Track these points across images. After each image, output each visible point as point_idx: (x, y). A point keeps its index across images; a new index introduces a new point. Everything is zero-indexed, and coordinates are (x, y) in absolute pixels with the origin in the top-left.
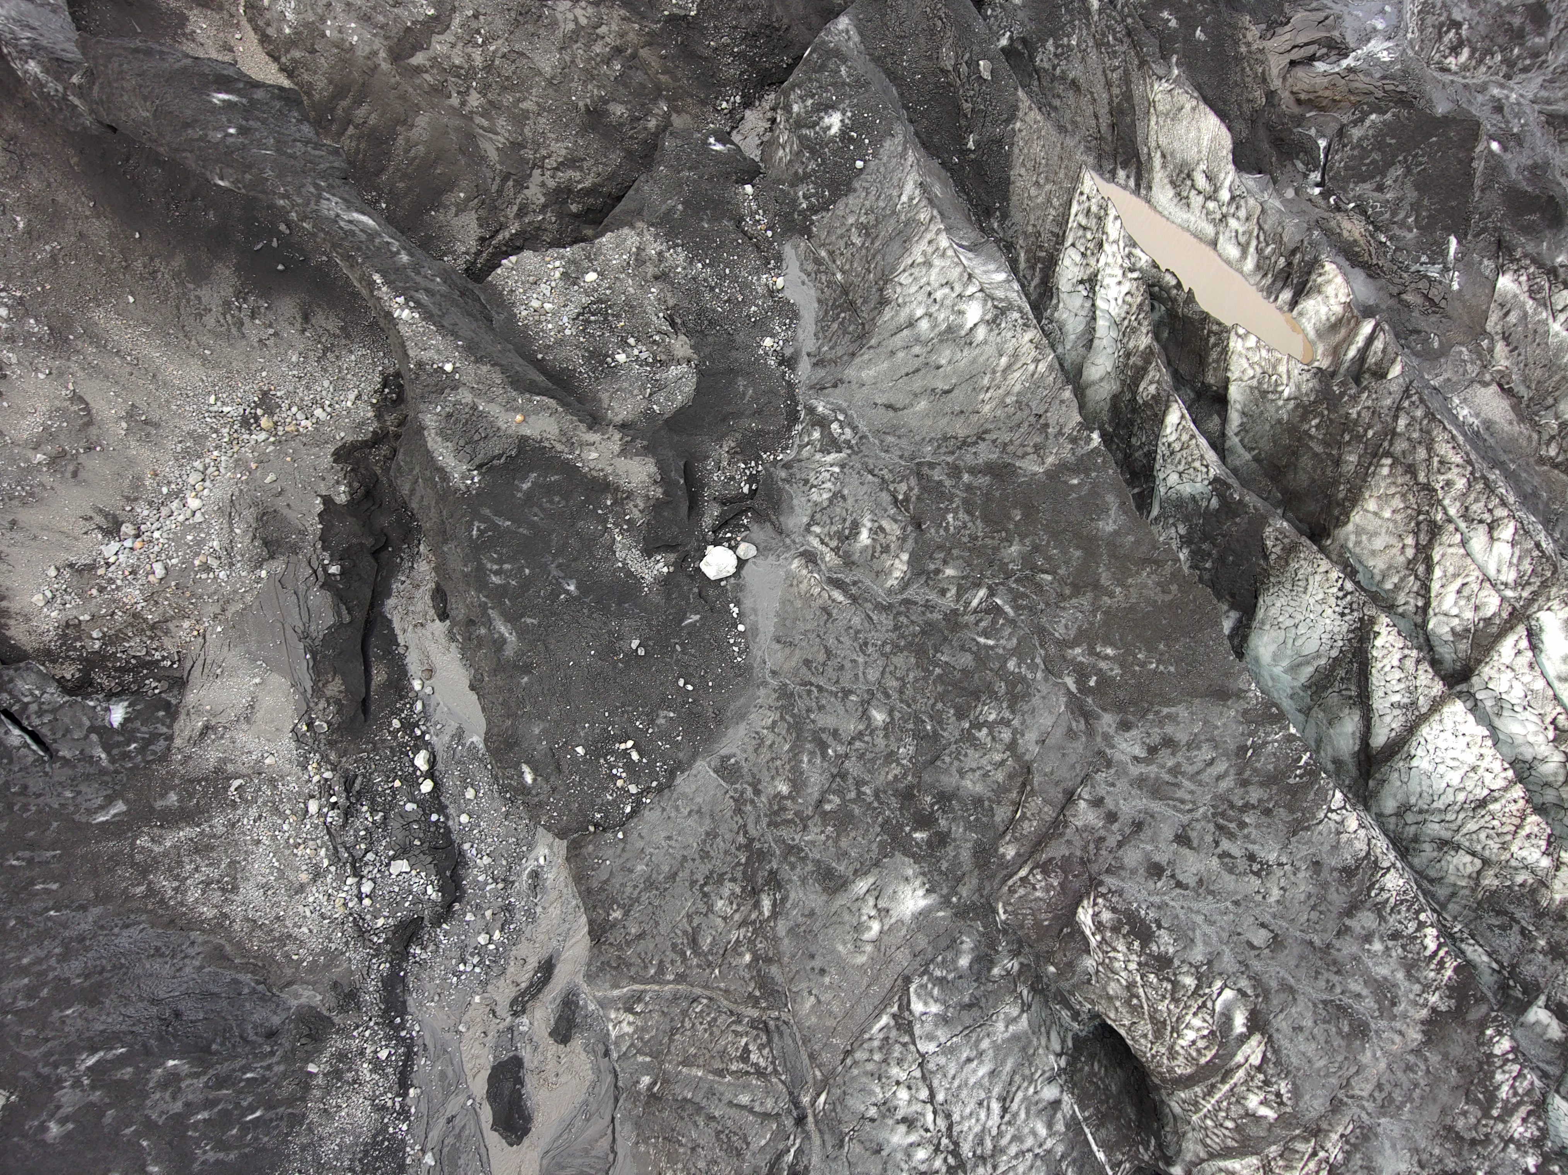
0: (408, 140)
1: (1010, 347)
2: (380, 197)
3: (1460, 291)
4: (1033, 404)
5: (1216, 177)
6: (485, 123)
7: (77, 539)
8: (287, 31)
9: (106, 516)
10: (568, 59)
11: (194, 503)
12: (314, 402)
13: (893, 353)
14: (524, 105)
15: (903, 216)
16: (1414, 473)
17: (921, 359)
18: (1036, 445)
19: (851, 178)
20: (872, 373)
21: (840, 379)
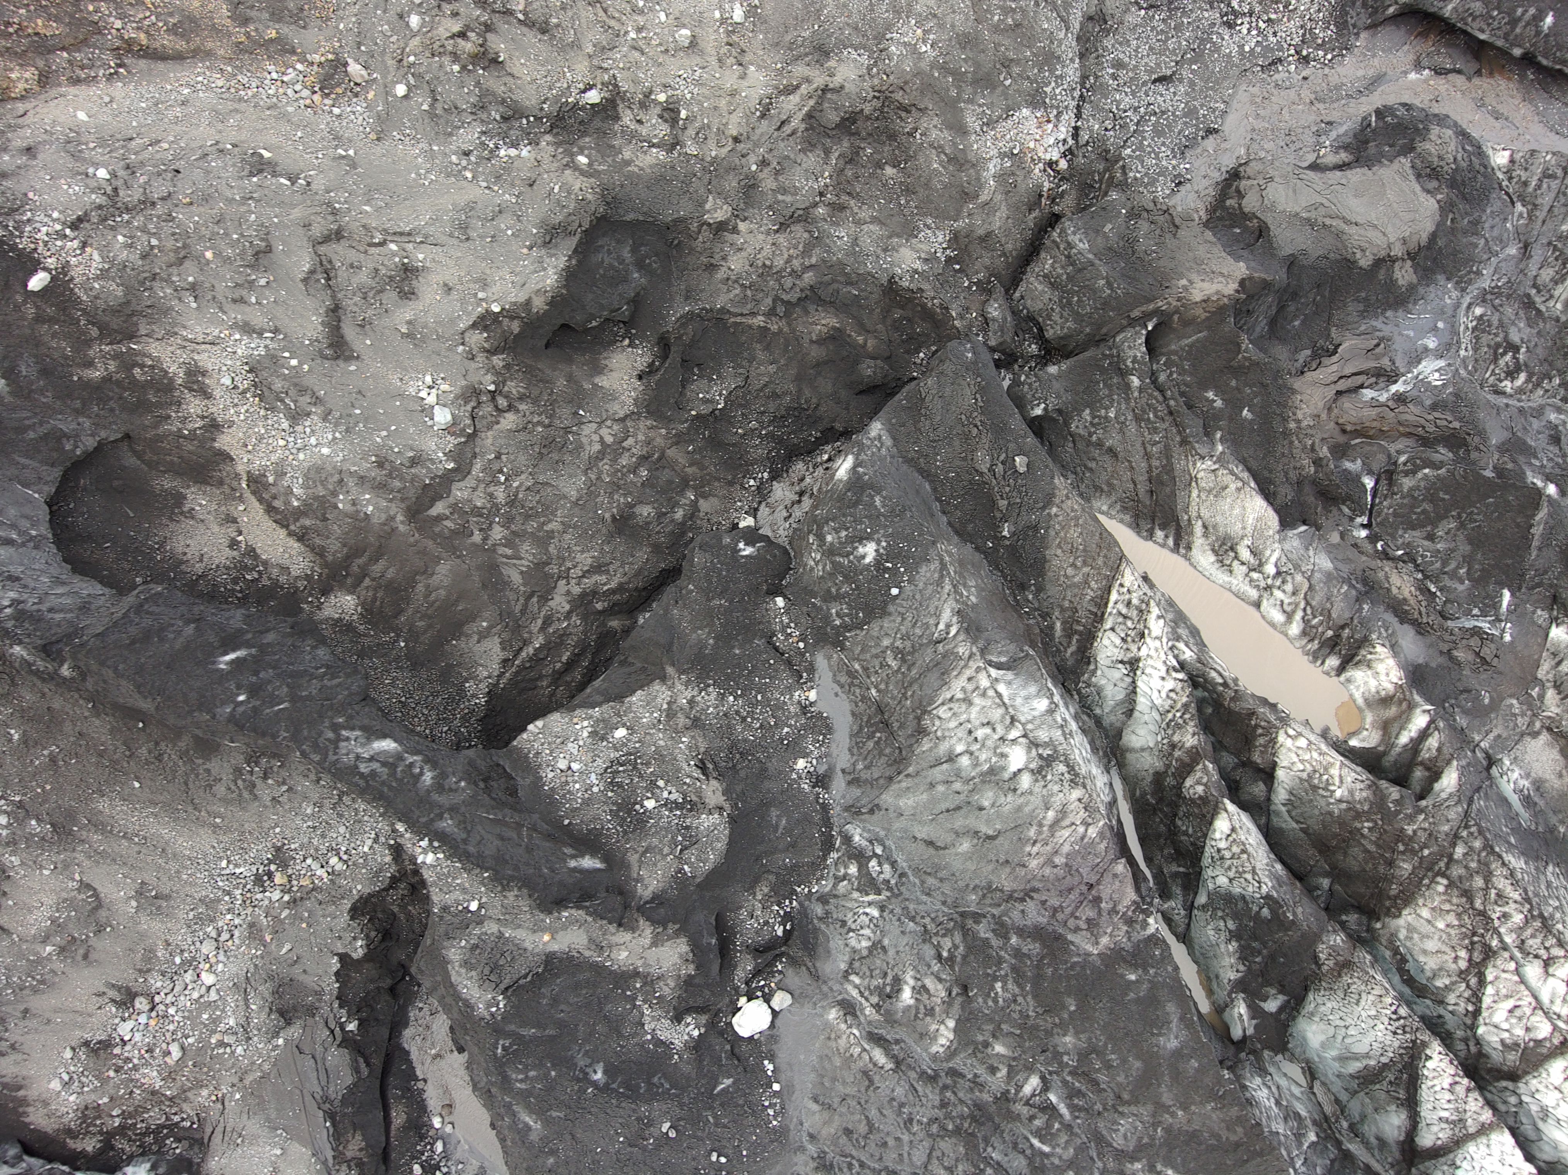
0: (427, 586)
1: (1057, 800)
2: (398, 636)
3: (1512, 643)
4: (1084, 871)
5: (1261, 553)
6: (509, 552)
7: (90, 1015)
8: (296, 504)
9: (119, 989)
10: (593, 477)
11: (208, 979)
12: (330, 849)
13: (932, 786)
14: (548, 527)
15: (940, 647)
16: (1470, 898)
17: (962, 797)
18: (1089, 921)
19: (886, 603)
20: (910, 802)
21: (877, 806)
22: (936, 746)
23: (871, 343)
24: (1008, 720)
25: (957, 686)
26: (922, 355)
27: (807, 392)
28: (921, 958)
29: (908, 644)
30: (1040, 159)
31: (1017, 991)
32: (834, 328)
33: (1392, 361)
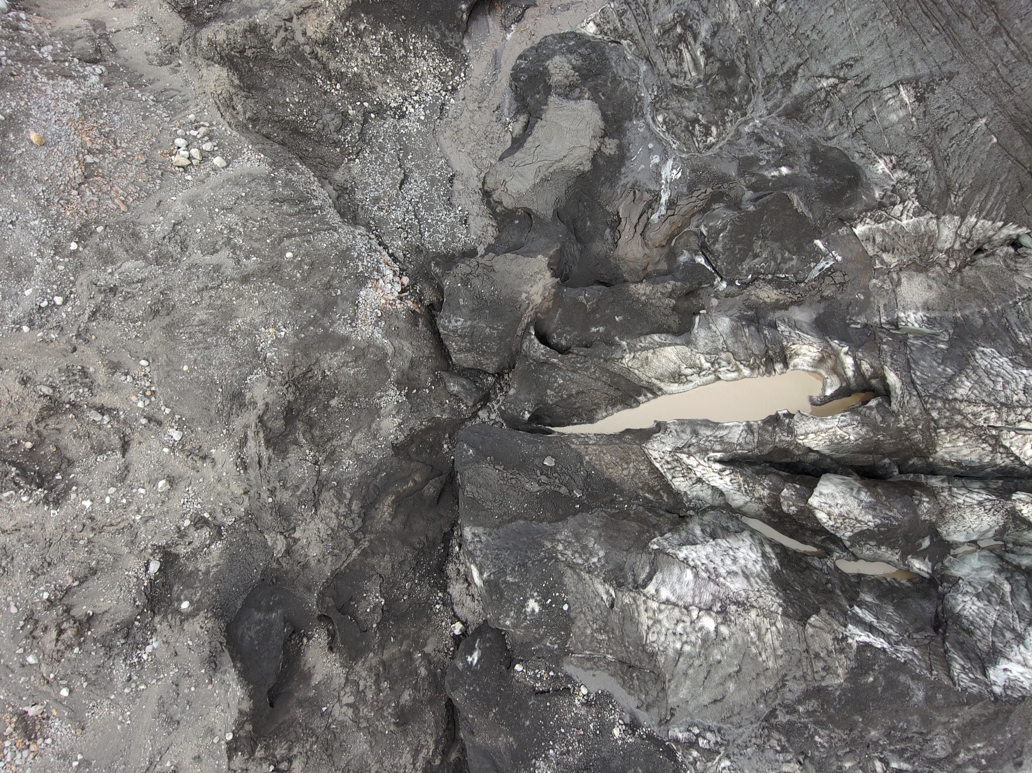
1: (748, 624)
3: (843, 257)
4: (796, 646)
5: (695, 364)
13: (686, 674)
15: (615, 608)
16: (963, 426)
17: (705, 665)
18: (823, 669)
19: (568, 616)
20: (685, 691)
21: (672, 709)
22: (666, 655)
23: (417, 478)
24: (685, 611)
25: (645, 619)
26: (445, 446)
27: (415, 540)
28: (769, 761)
29: (599, 622)
30: (394, 300)
31: (827, 732)
32: (393, 502)
33: (649, 191)
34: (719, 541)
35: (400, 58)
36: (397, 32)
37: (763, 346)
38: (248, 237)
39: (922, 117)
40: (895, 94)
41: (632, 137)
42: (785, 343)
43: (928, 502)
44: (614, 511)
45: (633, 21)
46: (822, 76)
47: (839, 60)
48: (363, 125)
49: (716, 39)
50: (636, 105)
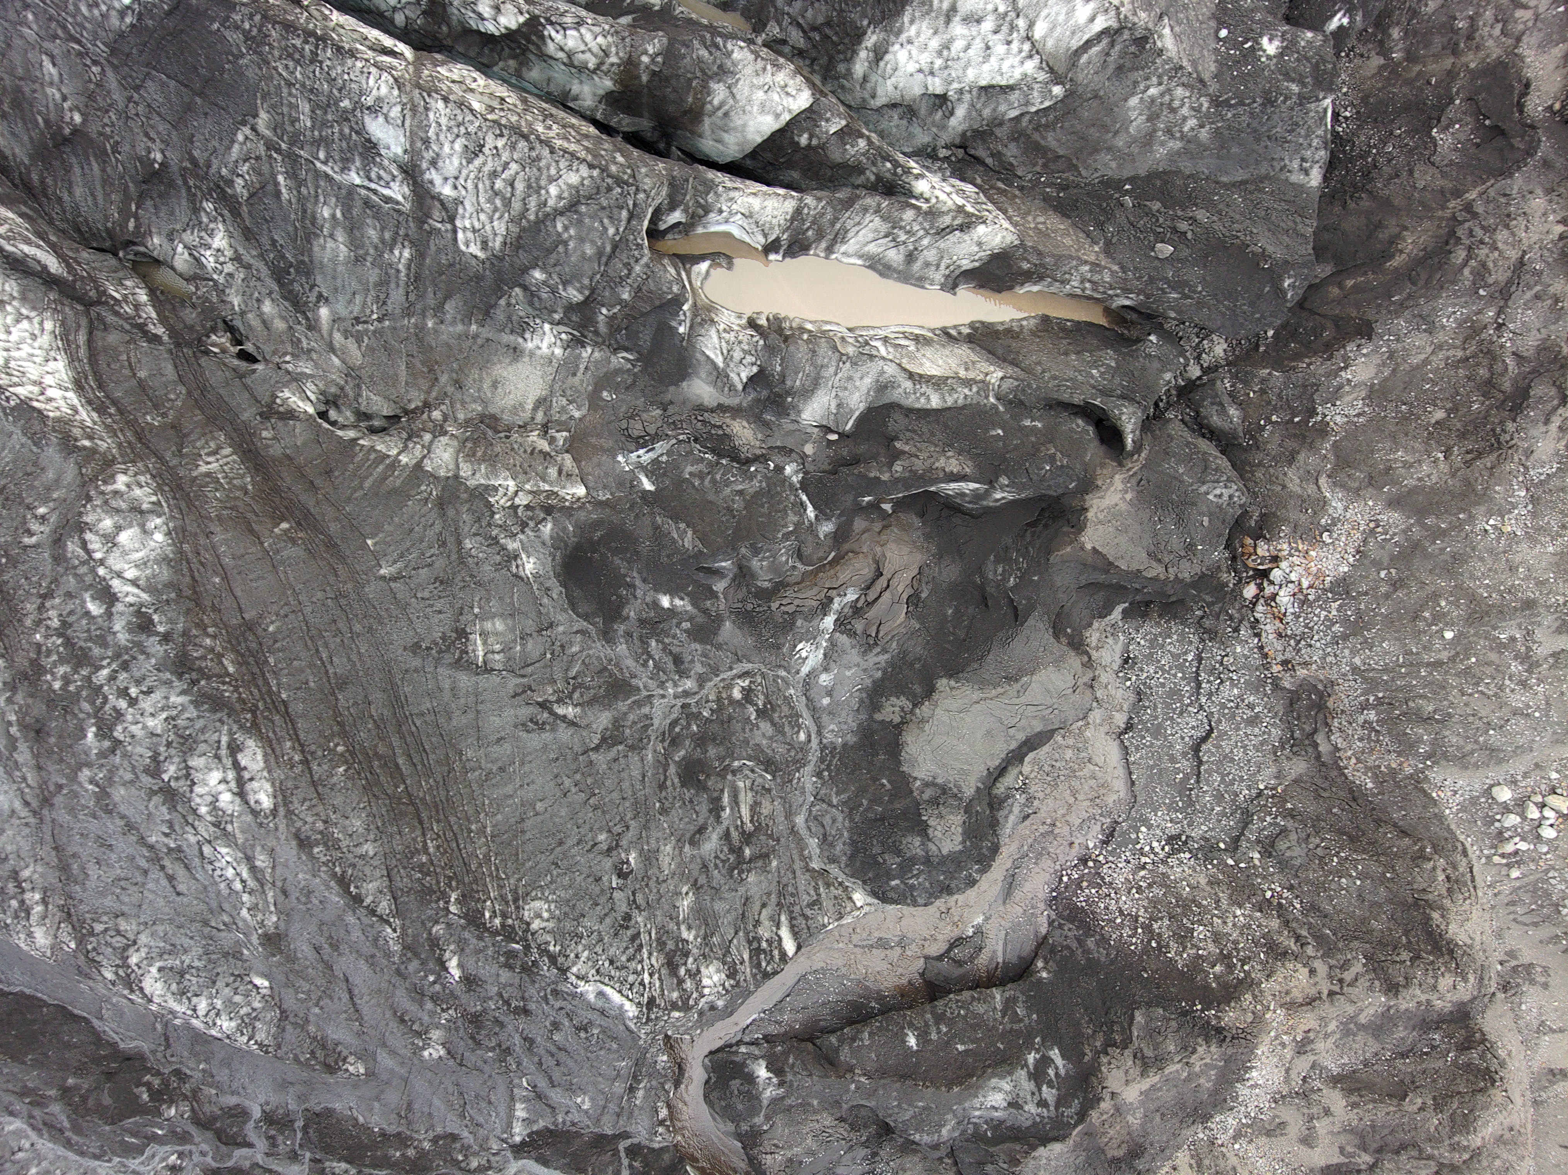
3: (614, 457)
19: (1221, 22)
26: (1270, 335)
30: (1291, 555)
33: (852, 634)
34: (939, 91)
35: (1161, 919)
36: (1158, 956)
37: (792, 348)
38: (1500, 670)
39: (466, 609)
40: (490, 656)
41: (850, 721)
42: (761, 342)
43: (645, 52)
44: (1064, 176)
45: (801, 888)
46: (572, 724)
47: (544, 736)
48: (1242, 834)
49: (701, 821)
50: (829, 766)
